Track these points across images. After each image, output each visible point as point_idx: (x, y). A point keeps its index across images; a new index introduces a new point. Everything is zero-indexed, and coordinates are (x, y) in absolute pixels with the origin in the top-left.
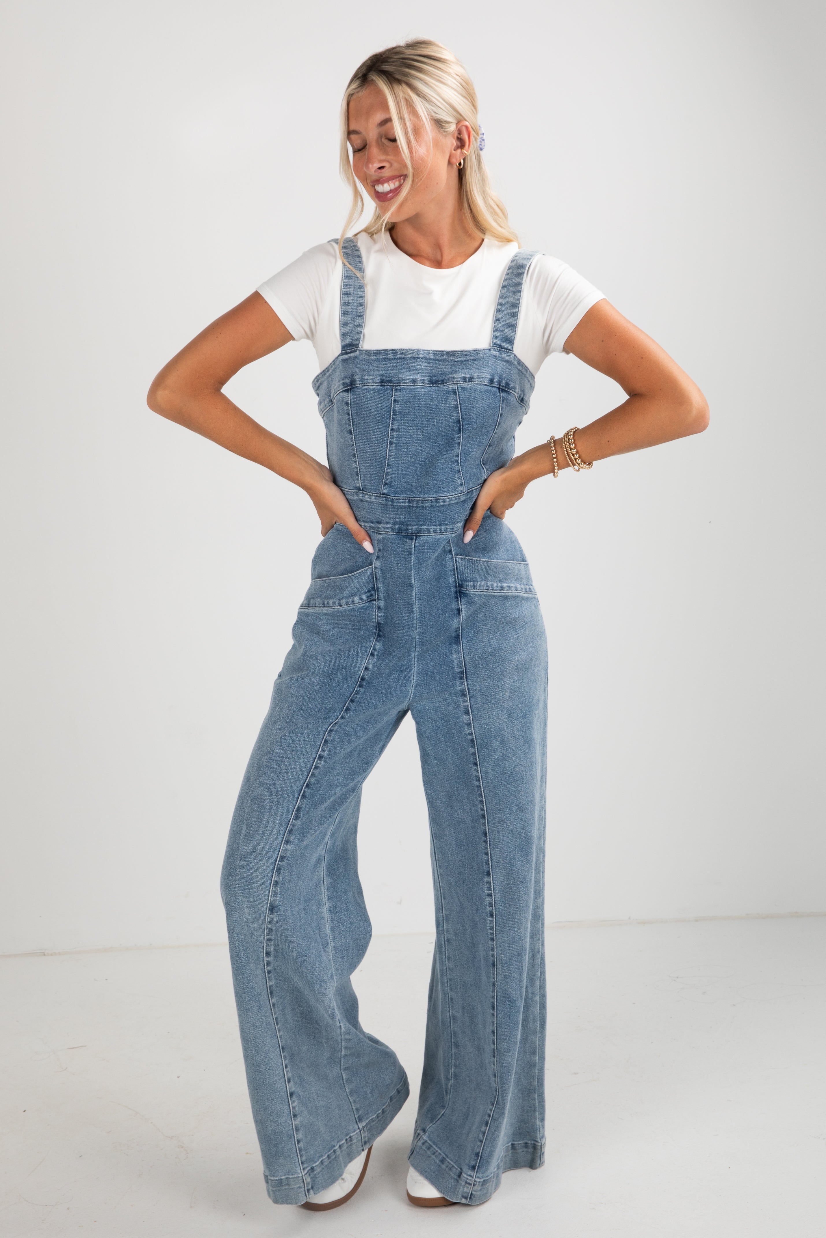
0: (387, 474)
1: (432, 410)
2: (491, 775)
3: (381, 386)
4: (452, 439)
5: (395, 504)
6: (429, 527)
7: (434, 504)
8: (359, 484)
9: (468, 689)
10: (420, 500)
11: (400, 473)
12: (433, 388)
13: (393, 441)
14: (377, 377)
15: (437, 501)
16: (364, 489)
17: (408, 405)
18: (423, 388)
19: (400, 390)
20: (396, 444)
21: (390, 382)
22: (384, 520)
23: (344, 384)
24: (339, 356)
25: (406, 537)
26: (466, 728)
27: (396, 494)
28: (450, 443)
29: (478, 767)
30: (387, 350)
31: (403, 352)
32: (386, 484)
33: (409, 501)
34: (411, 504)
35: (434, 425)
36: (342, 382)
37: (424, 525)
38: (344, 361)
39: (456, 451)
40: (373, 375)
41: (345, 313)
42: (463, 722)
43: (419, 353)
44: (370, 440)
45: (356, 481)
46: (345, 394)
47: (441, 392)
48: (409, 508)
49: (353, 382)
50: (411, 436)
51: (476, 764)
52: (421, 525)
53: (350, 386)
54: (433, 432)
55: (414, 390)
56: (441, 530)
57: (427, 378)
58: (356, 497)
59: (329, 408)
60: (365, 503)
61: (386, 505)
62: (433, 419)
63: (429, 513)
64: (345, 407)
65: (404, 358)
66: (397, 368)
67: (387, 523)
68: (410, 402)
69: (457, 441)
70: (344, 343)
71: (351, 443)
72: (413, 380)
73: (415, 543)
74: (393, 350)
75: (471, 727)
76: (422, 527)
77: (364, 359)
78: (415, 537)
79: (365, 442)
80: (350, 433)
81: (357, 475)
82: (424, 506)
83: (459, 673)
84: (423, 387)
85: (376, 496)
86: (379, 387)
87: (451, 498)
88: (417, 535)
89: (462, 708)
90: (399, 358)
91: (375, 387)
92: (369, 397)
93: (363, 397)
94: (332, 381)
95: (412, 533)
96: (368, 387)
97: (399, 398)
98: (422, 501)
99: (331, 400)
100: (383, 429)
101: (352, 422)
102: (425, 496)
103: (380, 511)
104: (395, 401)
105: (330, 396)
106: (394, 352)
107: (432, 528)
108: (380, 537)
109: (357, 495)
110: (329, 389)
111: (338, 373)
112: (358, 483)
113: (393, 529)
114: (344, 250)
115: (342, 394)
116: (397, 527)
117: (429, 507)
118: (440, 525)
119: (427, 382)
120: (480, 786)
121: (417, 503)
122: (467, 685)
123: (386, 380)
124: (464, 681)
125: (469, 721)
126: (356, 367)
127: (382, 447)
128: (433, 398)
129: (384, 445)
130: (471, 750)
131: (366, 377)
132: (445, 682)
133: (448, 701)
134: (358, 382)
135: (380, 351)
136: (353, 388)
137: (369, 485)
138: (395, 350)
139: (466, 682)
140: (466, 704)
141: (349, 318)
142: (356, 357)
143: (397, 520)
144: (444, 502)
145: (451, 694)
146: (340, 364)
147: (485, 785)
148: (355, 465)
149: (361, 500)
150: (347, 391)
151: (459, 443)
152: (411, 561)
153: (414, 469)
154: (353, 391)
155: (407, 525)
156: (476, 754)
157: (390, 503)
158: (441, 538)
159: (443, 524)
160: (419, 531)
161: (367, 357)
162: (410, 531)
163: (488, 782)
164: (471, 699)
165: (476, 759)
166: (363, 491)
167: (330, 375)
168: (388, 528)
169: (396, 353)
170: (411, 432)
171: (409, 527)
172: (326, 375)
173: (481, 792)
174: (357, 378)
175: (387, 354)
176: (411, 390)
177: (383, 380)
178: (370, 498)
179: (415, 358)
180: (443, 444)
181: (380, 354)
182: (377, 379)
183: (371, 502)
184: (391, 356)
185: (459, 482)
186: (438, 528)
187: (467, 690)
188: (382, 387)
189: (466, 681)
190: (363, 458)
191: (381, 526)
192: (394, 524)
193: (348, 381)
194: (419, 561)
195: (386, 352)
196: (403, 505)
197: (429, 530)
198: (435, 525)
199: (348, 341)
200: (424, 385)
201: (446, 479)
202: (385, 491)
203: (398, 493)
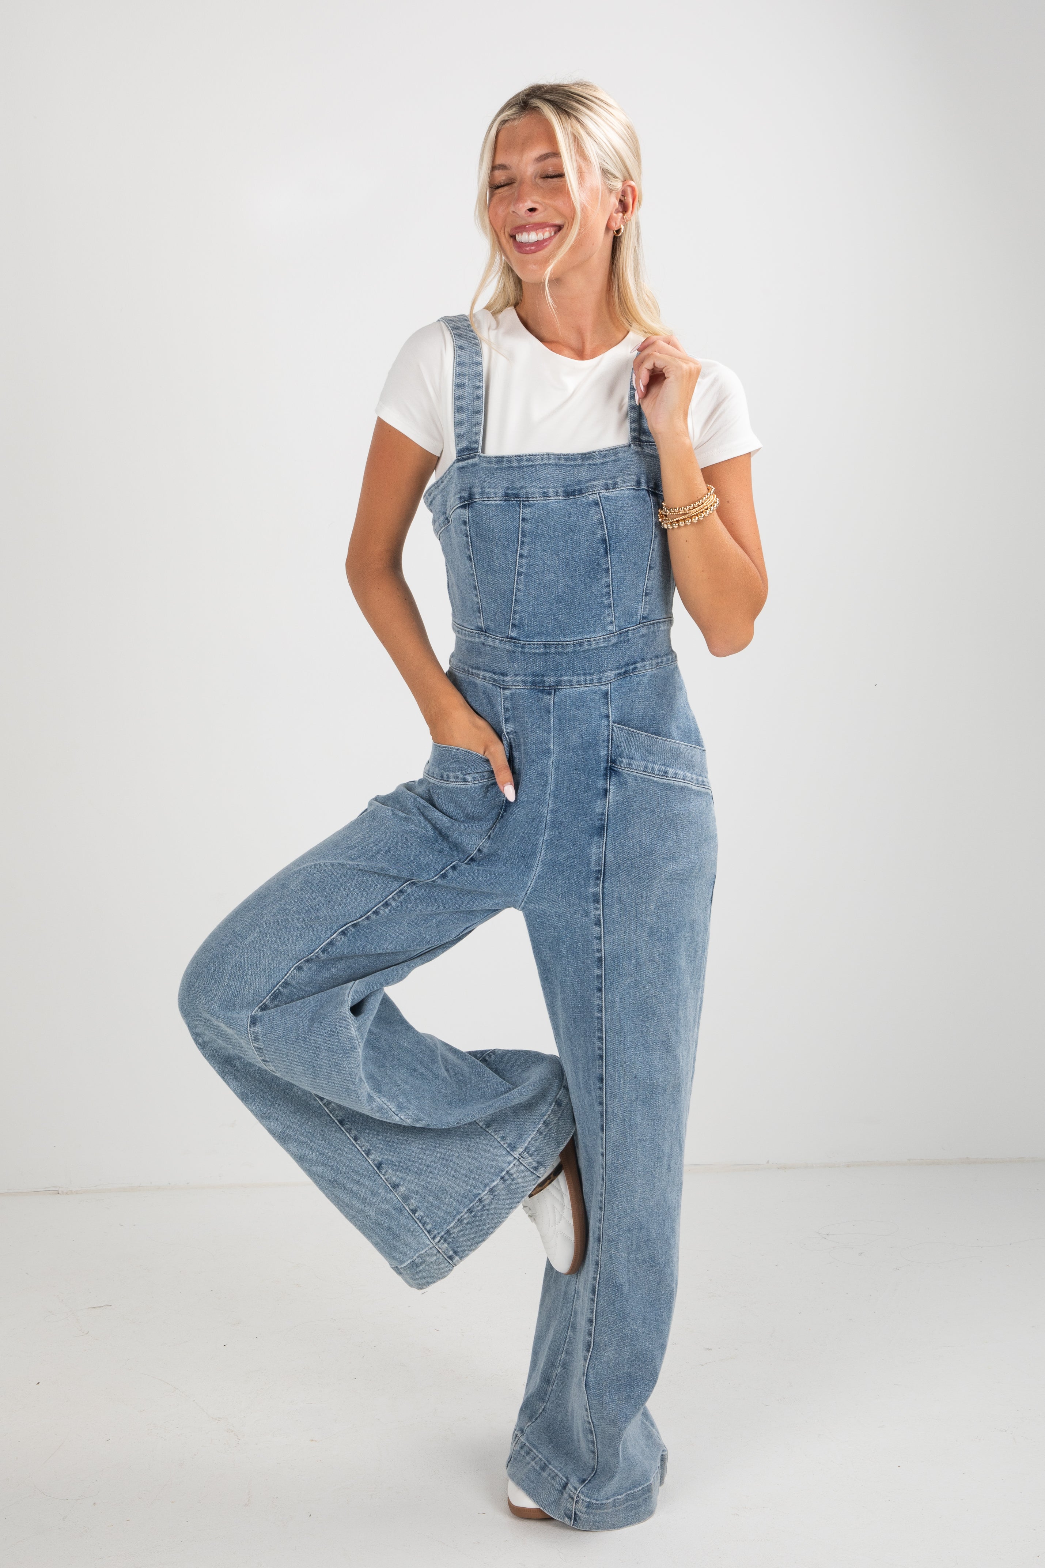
0: (515, 612)
1: (570, 528)
2: (618, 1005)
3: (505, 500)
4: (597, 565)
5: (527, 650)
6: (572, 678)
7: (577, 648)
8: (481, 624)
9: (603, 893)
10: (559, 645)
11: (531, 611)
12: (570, 501)
13: (521, 570)
14: (501, 490)
15: (580, 644)
16: (487, 631)
17: (540, 524)
18: (557, 502)
19: (529, 506)
20: (525, 575)
21: (516, 496)
22: (511, 671)
23: (461, 498)
24: (454, 463)
25: (542, 691)
26: (595, 942)
27: (527, 638)
28: (594, 570)
29: (602, 994)
30: (510, 457)
31: (531, 458)
32: (514, 625)
33: (545, 646)
34: (547, 650)
35: (573, 547)
36: (459, 495)
37: (565, 675)
38: (460, 469)
39: (604, 579)
40: (495, 488)
41: (459, 409)
42: (592, 935)
43: (549, 459)
44: (493, 570)
45: (478, 620)
46: (462, 510)
47: (581, 505)
48: (545, 654)
49: (471, 496)
50: (545, 564)
51: (600, 990)
52: (562, 675)
53: (468, 502)
54: (572, 557)
55: (547, 505)
56: (585, 681)
57: (561, 490)
58: (477, 640)
59: (443, 528)
60: (488, 648)
61: (514, 652)
62: (572, 539)
63: (570, 660)
64: (463, 527)
65: (531, 466)
66: (523, 478)
67: (516, 675)
68: (542, 520)
69: (605, 566)
70: (460, 447)
71: (472, 572)
72: (544, 493)
73: (554, 698)
74: (518, 456)
75: (601, 942)
76: (563, 678)
77: (485, 468)
78: (553, 691)
79: (487, 572)
80: (470, 559)
81: (479, 612)
82: (565, 651)
83: (596, 871)
84: (557, 500)
85: (502, 640)
86: (502, 502)
87: (598, 640)
88: (556, 687)
89: (593, 916)
90: (526, 466)
91: (498, 502)
92: (491, 515)
93: (484, 515)
94: (448, 494)
95: (550, 686)
96: (489, 502)
97: (528, 516)
98: (563, 646)
99: (447, 519)
100: (509, 556)
101: (472, 545)
102: (566, 639)
103: (506, 660)
104: (524, 519)
105: (446, 513)
106: (519, 458)
107: (575, 679)
108: (507, 692)
109: (479, 637)
110: (444, 504)
111: (454, 485)
112: (480, 621)
113: (525, 682)
114: (455, 331)
115: (458, 510)
116: (529, 679)
117: (571, 653)
118: (585, 674)
119: (562, 494)
120: (602, 1019)
121: (556, 648)
122: (603, 888)
123: (511, 493)
124: (600, 883)
125: (599, 935)
126: (475, 477)
127: (508, 578)
128: (571, 514)
129: (511, 576)
130: (597, 972)
131: (487, 490)
132: (576, 880)
133: (575, 907)
134: (477, 496)
135: (503, 457)
136: (472, 503)
137: (492, 626)
138: (520, 456)
139: (601, 884)
140: (598, 912)
141: (465, 416)
142: (475, 465)
143: (529, 671)
144: (590, 645)
145: (580, 898)
146: (456, 474)
147: (608, 1017)
148: (476, 600)
149: (483, 644)
150: (464, 507)
151: (608, 569)
152: (549, 721)
153: (549, 606)
154: (472, 507)
155: (543, 676)
156: (602, 977)
157: (520, 649)
158: (586, 691)
159: (589, 673)
160: (559, 683)
161: (488, 466)
162: (547, 684)
163: (613, 1014)
164: (605, 907)
165: (601, 983)
166: (486, 632)
167: (444, 488)
168: (518, 681)
169: (522, 460)
170: (545, 558)
171: (545, 678)
172: (440, 488)
173: (602, 1025)
174: (477, 490)
175: (511, 461)
176: (543, 506)
177: (508, 493)
178: (494, 642)
179: (545, 464)
180: (585, 573)
181: (502, 461)
182: (501, 492)
183: (495, 648)
184: (516, 464)
185: (608, 619)
186: (582, 678)
187: (601, 895)
188: (506, 503)
189: (603, 882)
190: (484, 592)
191: (507, 679)
192: (525, 675)
193: (465, 494)
194: (560, 720)
195: (509, 459)
196: (537, 651)
197: (571, 681)
198: (579, 675)
199: (465, 444)
200: (558, 498)
201: (593, 617)
202: (514, 634)
203: (530, 637)
